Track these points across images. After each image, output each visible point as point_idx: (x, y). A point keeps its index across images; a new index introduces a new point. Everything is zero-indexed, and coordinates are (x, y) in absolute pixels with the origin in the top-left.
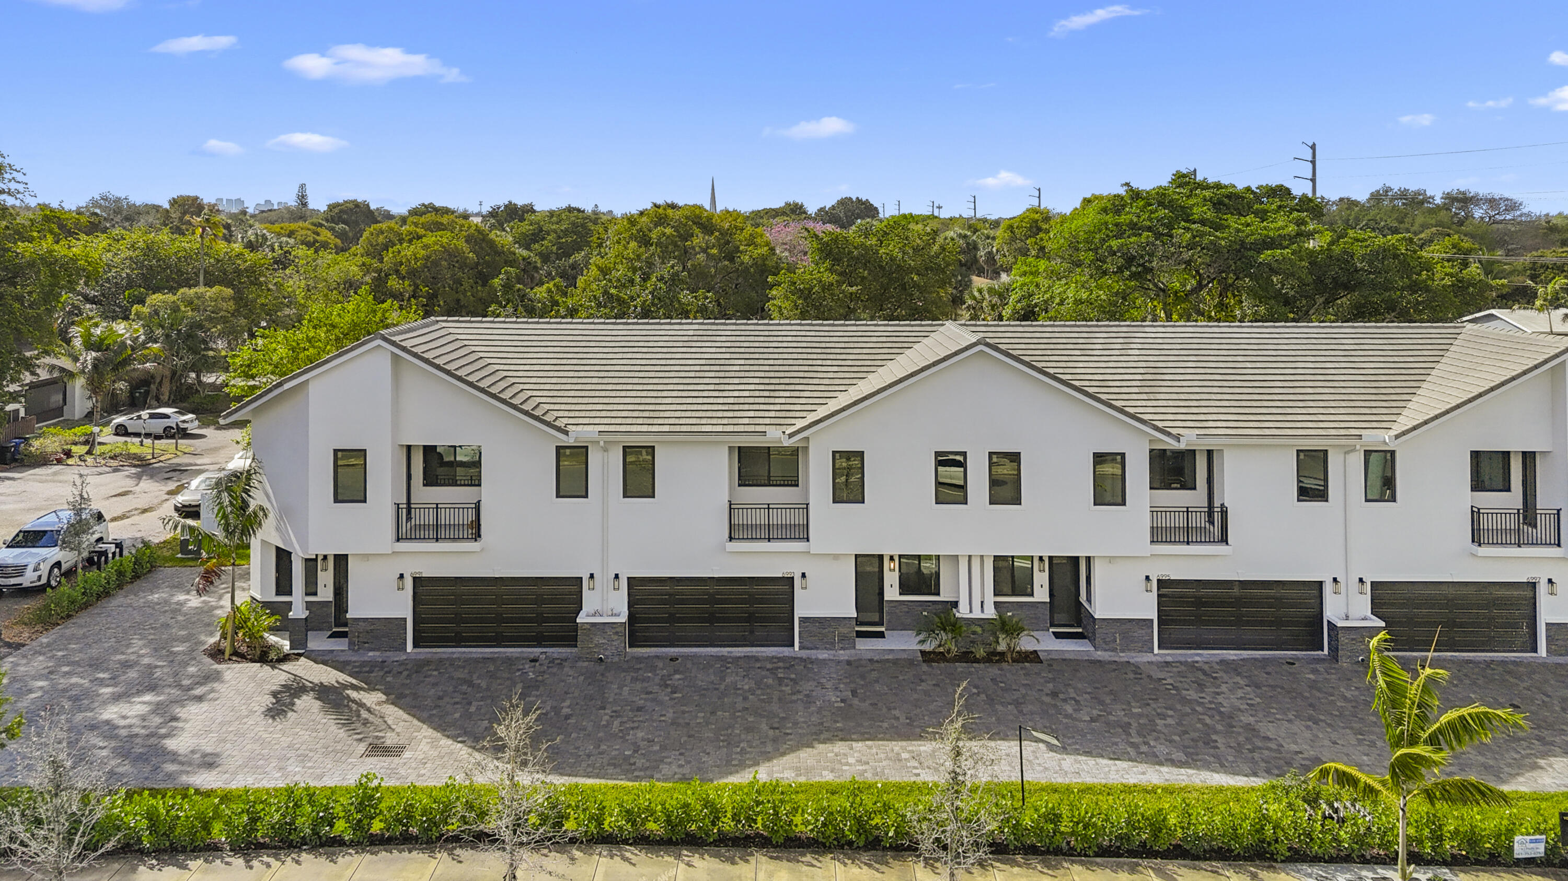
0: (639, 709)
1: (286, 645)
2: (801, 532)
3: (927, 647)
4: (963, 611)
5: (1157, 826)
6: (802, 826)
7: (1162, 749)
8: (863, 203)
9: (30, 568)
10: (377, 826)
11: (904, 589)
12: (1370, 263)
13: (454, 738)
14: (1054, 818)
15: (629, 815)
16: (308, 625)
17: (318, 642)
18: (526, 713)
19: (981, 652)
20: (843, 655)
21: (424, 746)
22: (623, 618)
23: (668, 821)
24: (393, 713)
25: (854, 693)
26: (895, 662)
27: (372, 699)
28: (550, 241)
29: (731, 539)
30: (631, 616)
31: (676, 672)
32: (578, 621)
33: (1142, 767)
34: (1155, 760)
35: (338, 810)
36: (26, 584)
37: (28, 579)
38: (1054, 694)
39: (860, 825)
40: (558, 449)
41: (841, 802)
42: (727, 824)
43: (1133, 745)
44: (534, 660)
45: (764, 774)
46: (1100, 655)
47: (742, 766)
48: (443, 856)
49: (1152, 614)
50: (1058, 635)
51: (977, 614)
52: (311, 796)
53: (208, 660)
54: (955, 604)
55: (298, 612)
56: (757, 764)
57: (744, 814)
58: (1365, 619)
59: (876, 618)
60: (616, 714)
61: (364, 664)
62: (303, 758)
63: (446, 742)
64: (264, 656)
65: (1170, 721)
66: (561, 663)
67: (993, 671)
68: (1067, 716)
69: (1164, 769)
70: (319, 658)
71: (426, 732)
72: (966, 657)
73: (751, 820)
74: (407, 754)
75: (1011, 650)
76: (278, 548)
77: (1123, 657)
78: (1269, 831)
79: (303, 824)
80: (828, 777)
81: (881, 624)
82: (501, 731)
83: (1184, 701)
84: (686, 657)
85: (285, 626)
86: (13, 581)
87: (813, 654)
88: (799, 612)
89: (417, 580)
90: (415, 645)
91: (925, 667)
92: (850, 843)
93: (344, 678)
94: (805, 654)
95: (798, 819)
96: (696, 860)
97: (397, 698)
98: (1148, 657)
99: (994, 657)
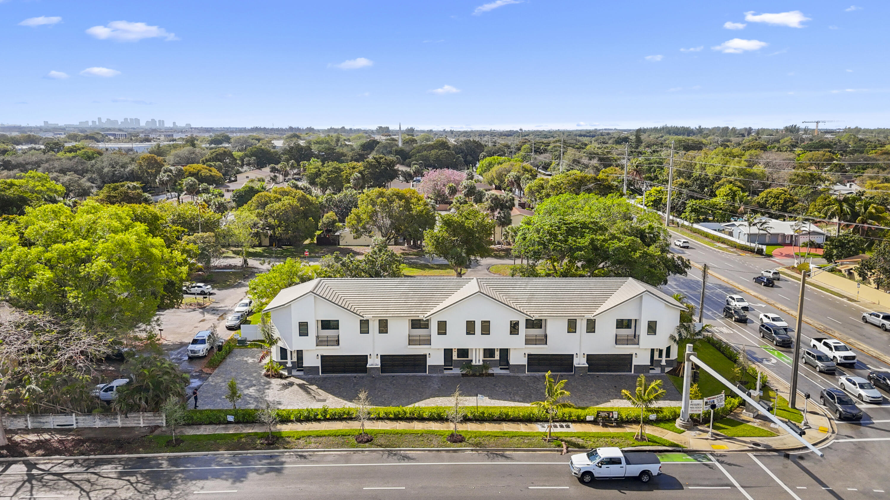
0: (385, 390)
1: (286, 374)
2: (428, 342)
3: (464, 372)
4: (474, 363)
5: (507, 415)
6: (425, 416)
7: (517, 398)
8: (476, 143)
9: (201, 351)
10: (328, 416)
11: (458, 357)
12: (614, 252)
13: (338, 397)
14: (483, 413)
15: (386, 413)
16: (293, 368)
17: (294, 372)
18: (365, 392)
19: (478, 374)
20: (440, 375)
21: (331, 399)
22: (379, 366)
23: (395, 415)
24: (320, 391)
25: (442, 385)
26: (454, 377)
27: (314, 387)
28: (324, 177)
29: (409, 344)
30: (381, 366)
31: (394, 380)
32: (367, 367)
33: (510, 402)
34: (514, 401)
35: (318, 413)
36: (201, 355)
37: (201, 354)
38: (495, 385)
39: (439, 415)
40: (361, 320)
41: (435, 410)
42: (408, 415)
43: (511, 397)
44: (355, 377)
45: (417, 405)
46: (512, 374)
47: (411, 403)
48: (344, 422)
49: (526, 363)
50: (501, 369)
51: (477, 364)
52: (312, 410)
53: (265, 378)
54: (472, 361)
55: (289, 365)
56: (415, 402)
57: (412, 413)
58: (584, 364)
59: (450, 364)
60: (379, 391)
61: (309, 378)
62: (302, 402)
63: (336, 398)
64: (281, 376)
65: (522, 391)
66: (363, 377)
67: (480, 379)
68: (496, 390)
69: (516, 403)
70: (296, 377)
71: (330, 396)
72: (474, 375)
73: (413, 415)
74: (327, 401)
75: (486, 373)
76: (281, 348)
77: (517, 375)
78: (532, 415)
79: (312, 416)
80: (433, 405)
81: (452, 366)
82: (360, 396)
83: (529, 386)
84: (397, 376)
85: (286, 368)
86: (196, 355)
87: (432, 375)
88: (428, 364)
89: (322, 356)
90: (322, 373)
91: (462, 378)
92: (436, 419)
93: (305, 382)
94: (429, 375)
95: (424, 414)
96: (401, 422)
97: (320, 387)
98: (524, 375)
99: (481, 375)
